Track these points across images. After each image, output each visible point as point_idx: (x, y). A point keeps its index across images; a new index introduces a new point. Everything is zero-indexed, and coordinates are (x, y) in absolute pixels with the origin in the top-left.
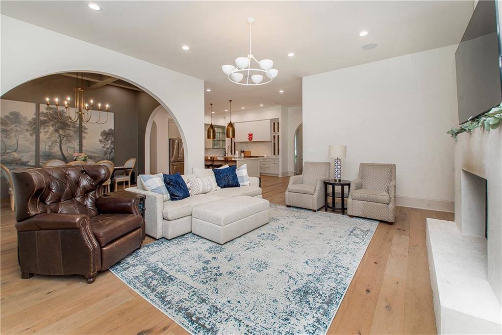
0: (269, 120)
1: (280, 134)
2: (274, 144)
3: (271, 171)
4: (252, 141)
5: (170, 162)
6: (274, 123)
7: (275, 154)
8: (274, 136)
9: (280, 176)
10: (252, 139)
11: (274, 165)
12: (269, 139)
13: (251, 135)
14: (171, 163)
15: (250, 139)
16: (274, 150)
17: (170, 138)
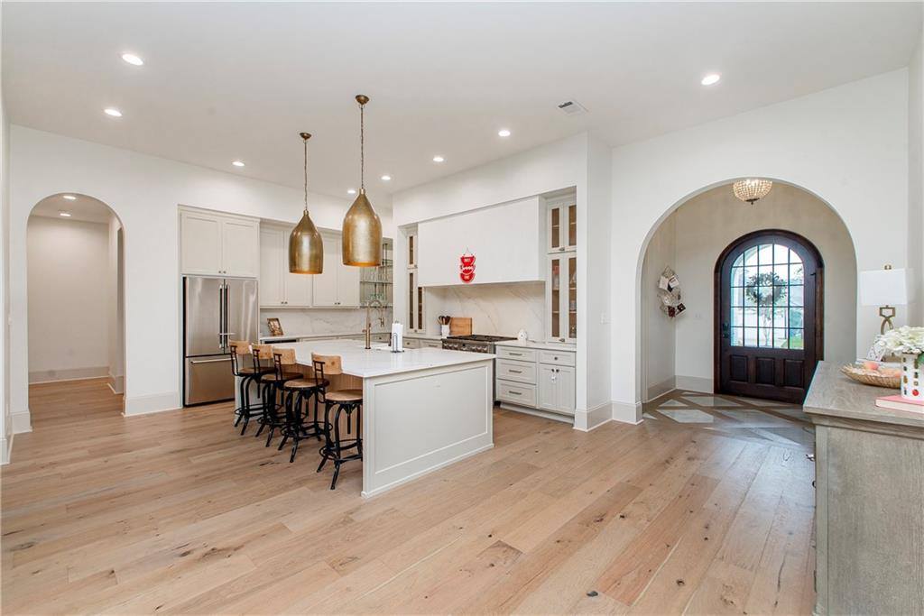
0: (537, 199)
1: (582, 252)
2: (556, 293)
3: (544, 397)
4: (474, 282)
5: (184, 357)
6: (556, 213)
7: (556, 333)
8: (556, 263)
9: (581, 425)
10: (471, 276)
11: (554, 375)
12: (533, 276)
13: (468, 262)
14: (187, 360)
15: (467, 275)
16: (556, 317)
17: (186, 271)
